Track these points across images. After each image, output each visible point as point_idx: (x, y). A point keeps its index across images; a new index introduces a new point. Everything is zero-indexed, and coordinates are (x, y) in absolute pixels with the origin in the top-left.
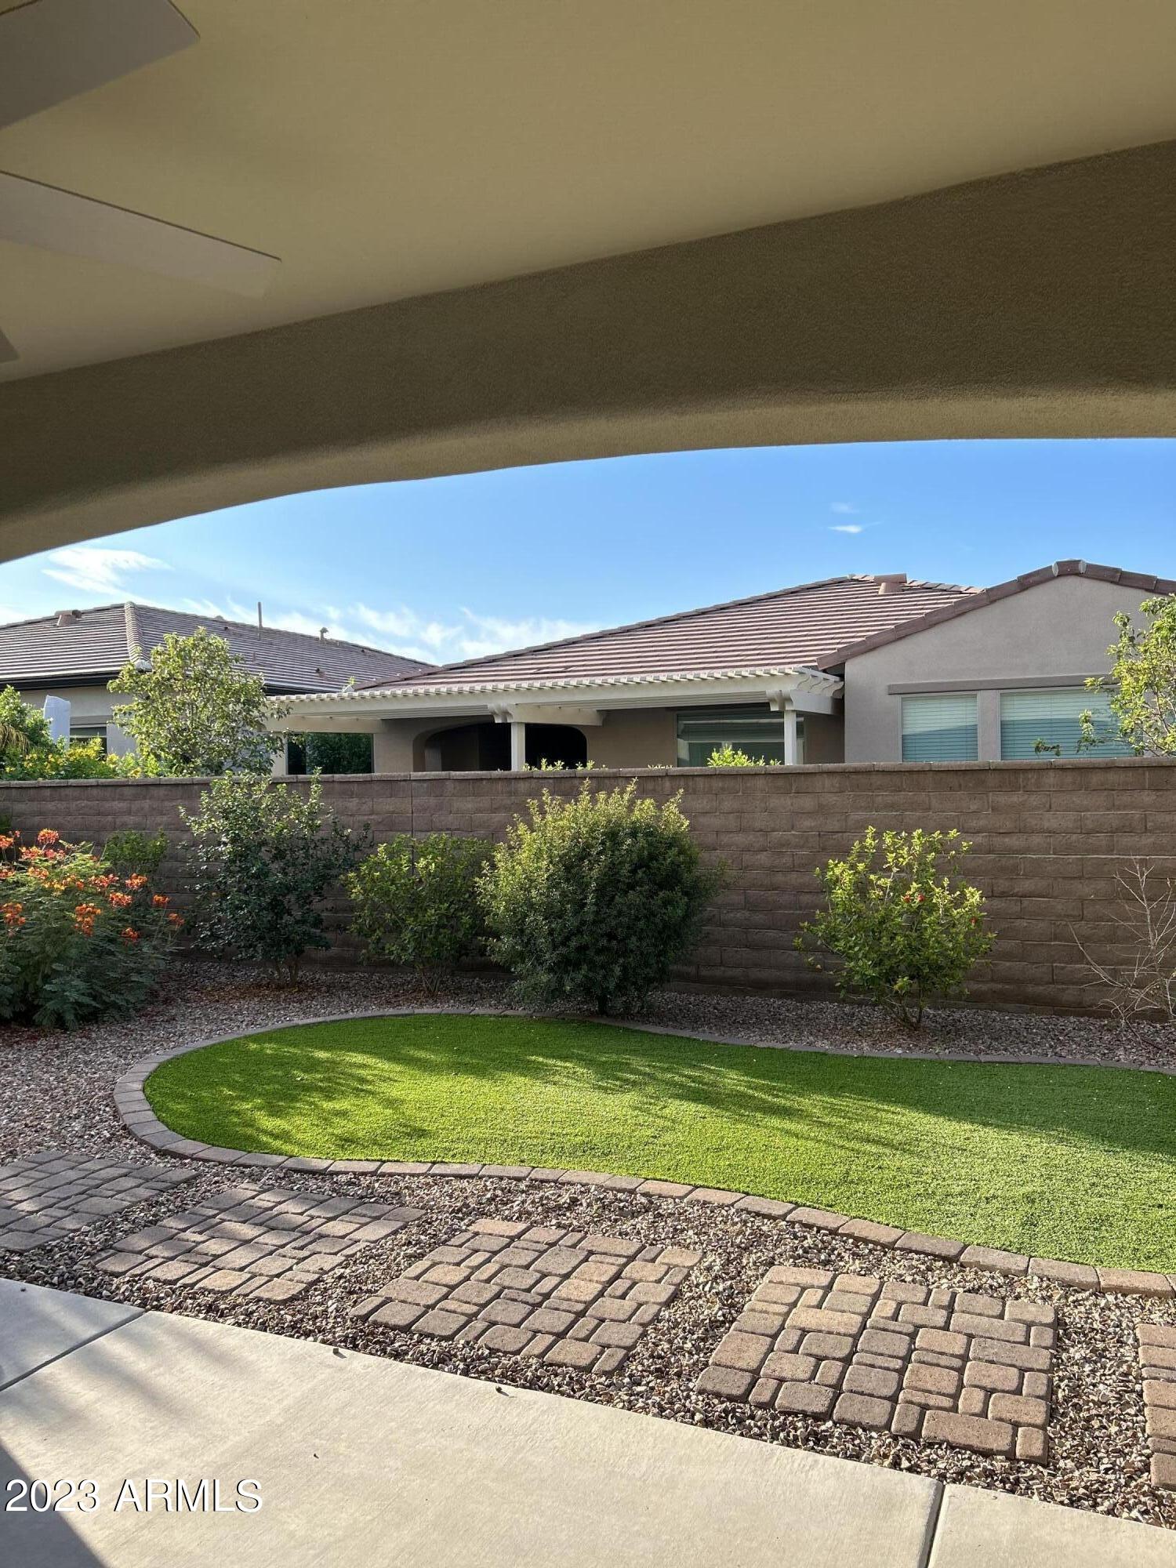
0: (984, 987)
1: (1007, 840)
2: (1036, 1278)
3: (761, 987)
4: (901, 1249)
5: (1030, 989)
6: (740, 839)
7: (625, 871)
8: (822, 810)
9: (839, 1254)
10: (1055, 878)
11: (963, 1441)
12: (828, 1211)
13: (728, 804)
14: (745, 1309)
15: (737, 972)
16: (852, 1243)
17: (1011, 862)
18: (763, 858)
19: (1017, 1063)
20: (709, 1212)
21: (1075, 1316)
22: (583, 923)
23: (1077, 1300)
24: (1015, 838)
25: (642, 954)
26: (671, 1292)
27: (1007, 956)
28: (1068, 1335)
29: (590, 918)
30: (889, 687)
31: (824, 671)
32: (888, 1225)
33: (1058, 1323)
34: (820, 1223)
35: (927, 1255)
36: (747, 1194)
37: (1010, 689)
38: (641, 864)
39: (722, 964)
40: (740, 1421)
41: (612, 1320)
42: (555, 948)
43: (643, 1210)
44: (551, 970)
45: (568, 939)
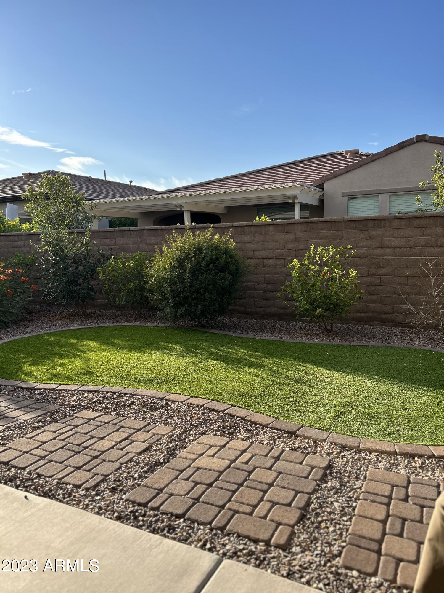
0: (363, 315)
1: (375, 251)
2: (329, 444)
3: (271, 316)
4: (270, 428)
5: (383, 316)
6: (263, 253)
7: (203, 264)
8: (297, 240)
9: (240, 429)
10: (396, 268)
11: (246, 533)
12: (245, 409)
13: (258, 238)
14: (177, 456)
15: (261, 310)
16: (249, 424)
17: (377, 261)
18: (272, 261)
19: (367, 346)
20: (191, 408)
21: (339, 463)
22: (186, 287)
23: (345, 455)
24: (379, 250)
25: (211, 300)
26: (147, 446)
27: (373, 302)
28: (331, 474)
29: (188, 285)
30: (343, 193)
31: (316, 187)
32: (270, 416)
33: (329, 467)
34: (238, 415)
35: (281, 431)
36: (213, 400)
37: (394, 193)
38: (212, 261)
39: (255, 306)
40: (136, 518)
41: (109, 461)
42: (174, 297)
43: (162, 407)
44: (173, 307)
45: (179, 294)
